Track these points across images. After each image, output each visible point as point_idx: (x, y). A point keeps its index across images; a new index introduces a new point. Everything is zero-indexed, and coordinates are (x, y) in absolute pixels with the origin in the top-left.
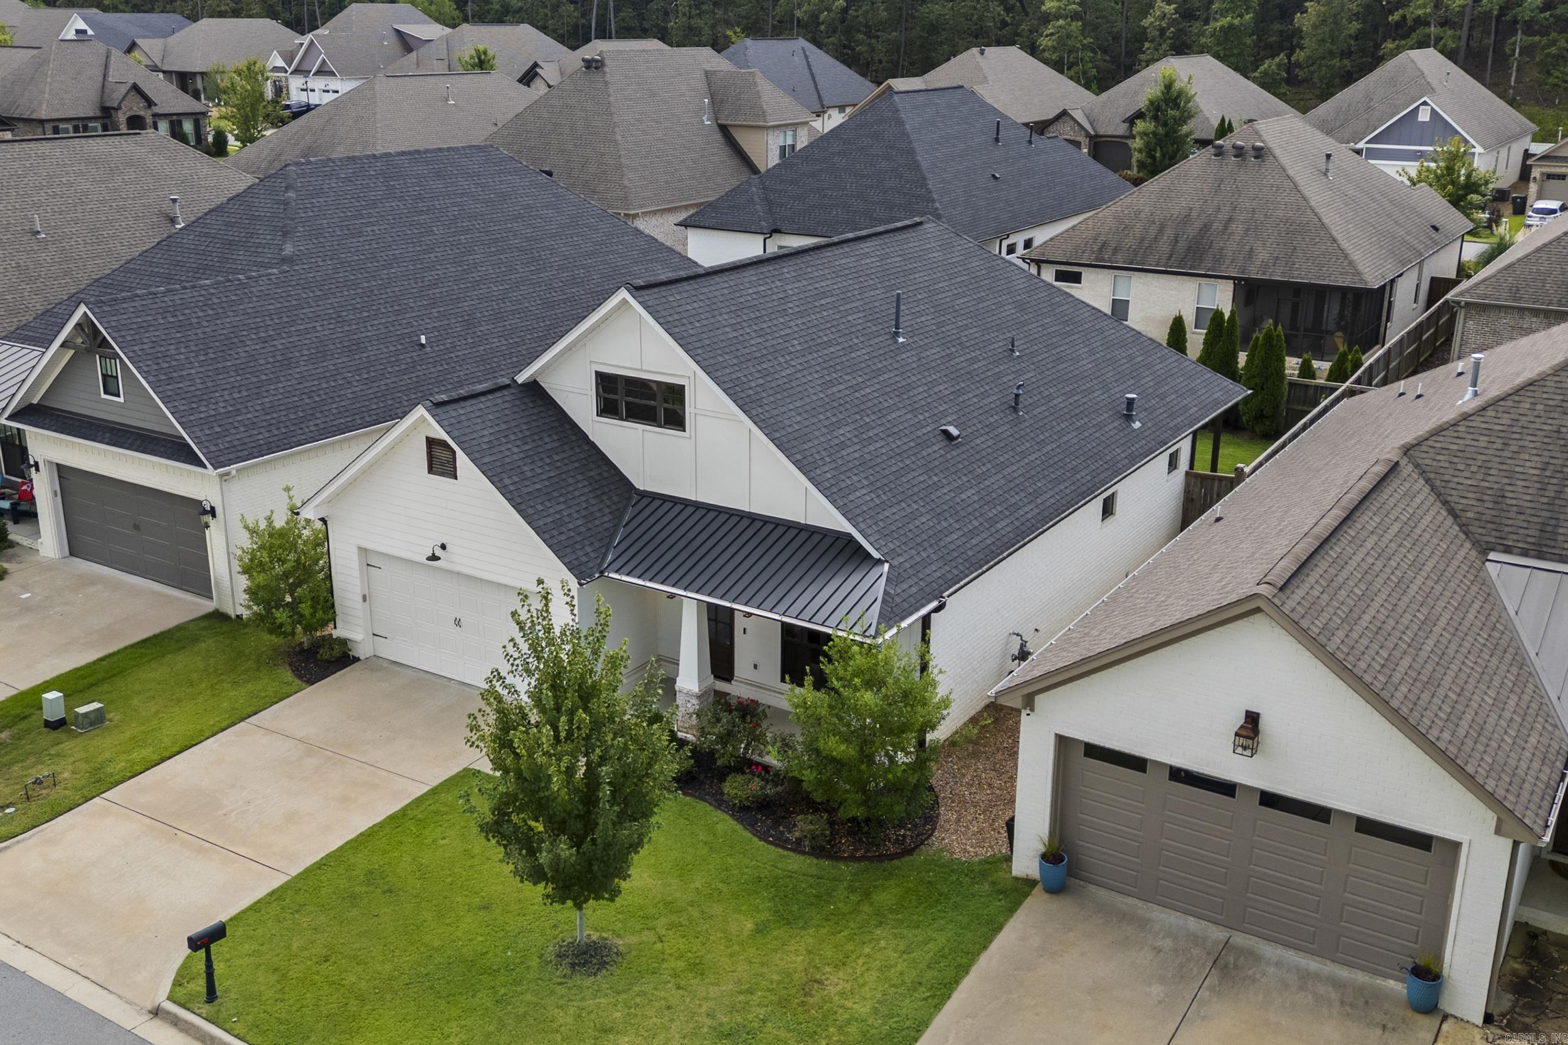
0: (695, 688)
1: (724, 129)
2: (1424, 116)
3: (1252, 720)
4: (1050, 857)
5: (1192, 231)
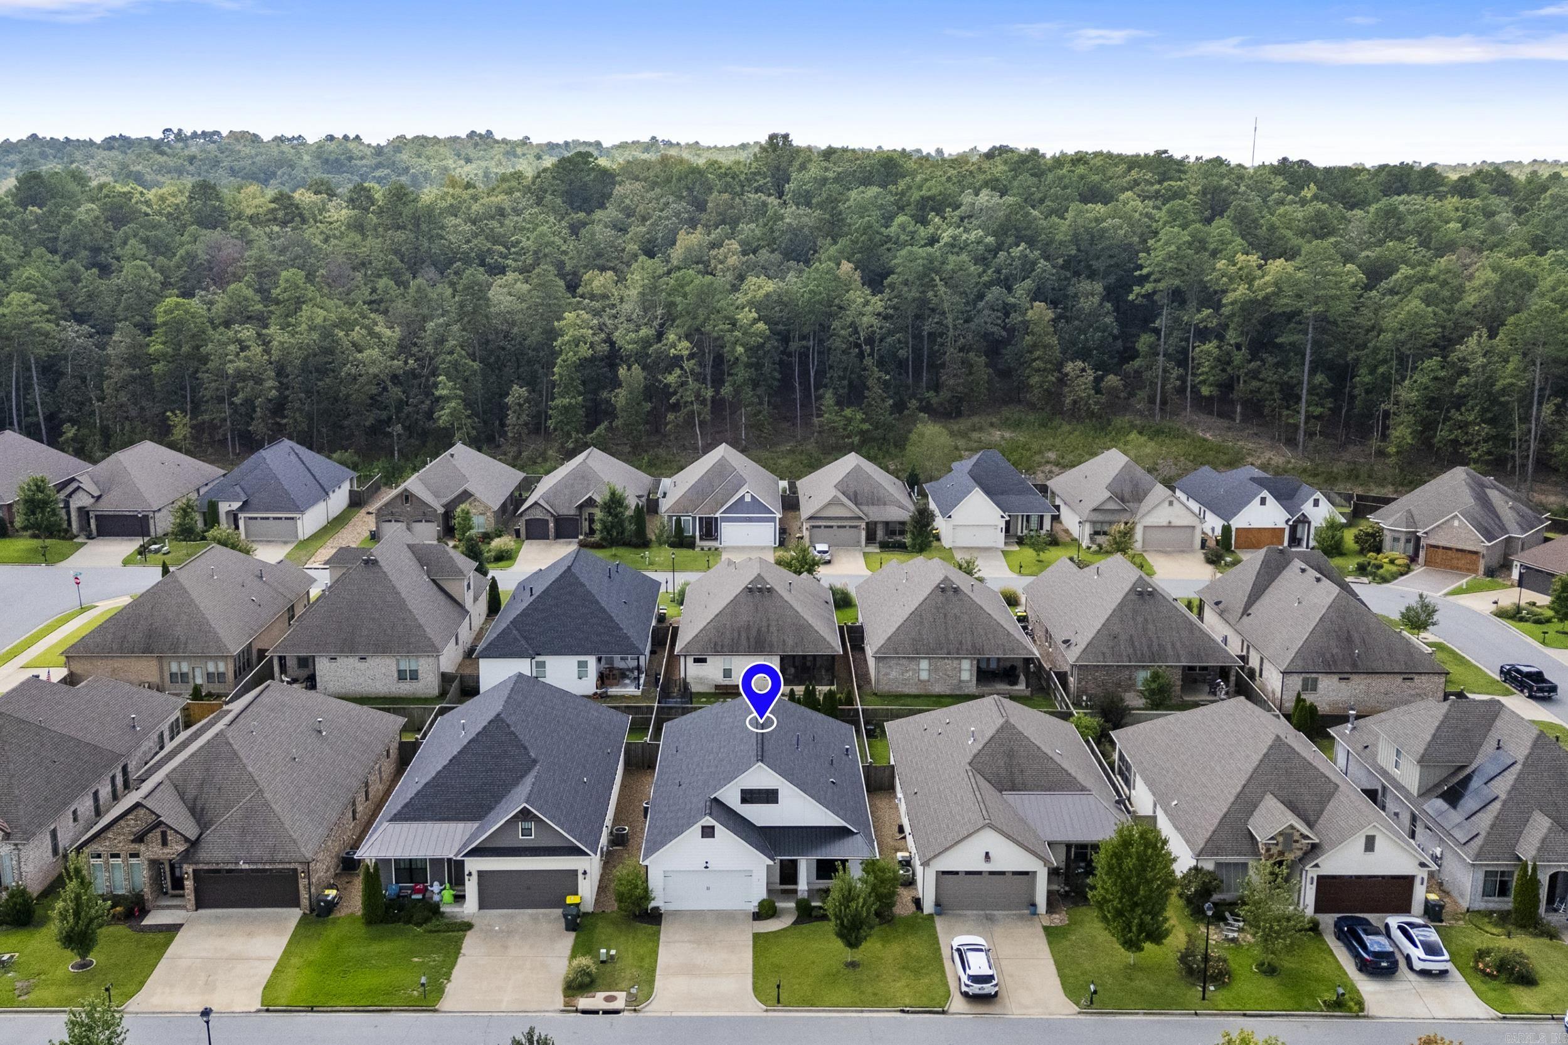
0: (806, 888)
1: (433, 580)
2: (748, 499)
3: (987, 854)
4: (938, 904)
5: (754, 632)
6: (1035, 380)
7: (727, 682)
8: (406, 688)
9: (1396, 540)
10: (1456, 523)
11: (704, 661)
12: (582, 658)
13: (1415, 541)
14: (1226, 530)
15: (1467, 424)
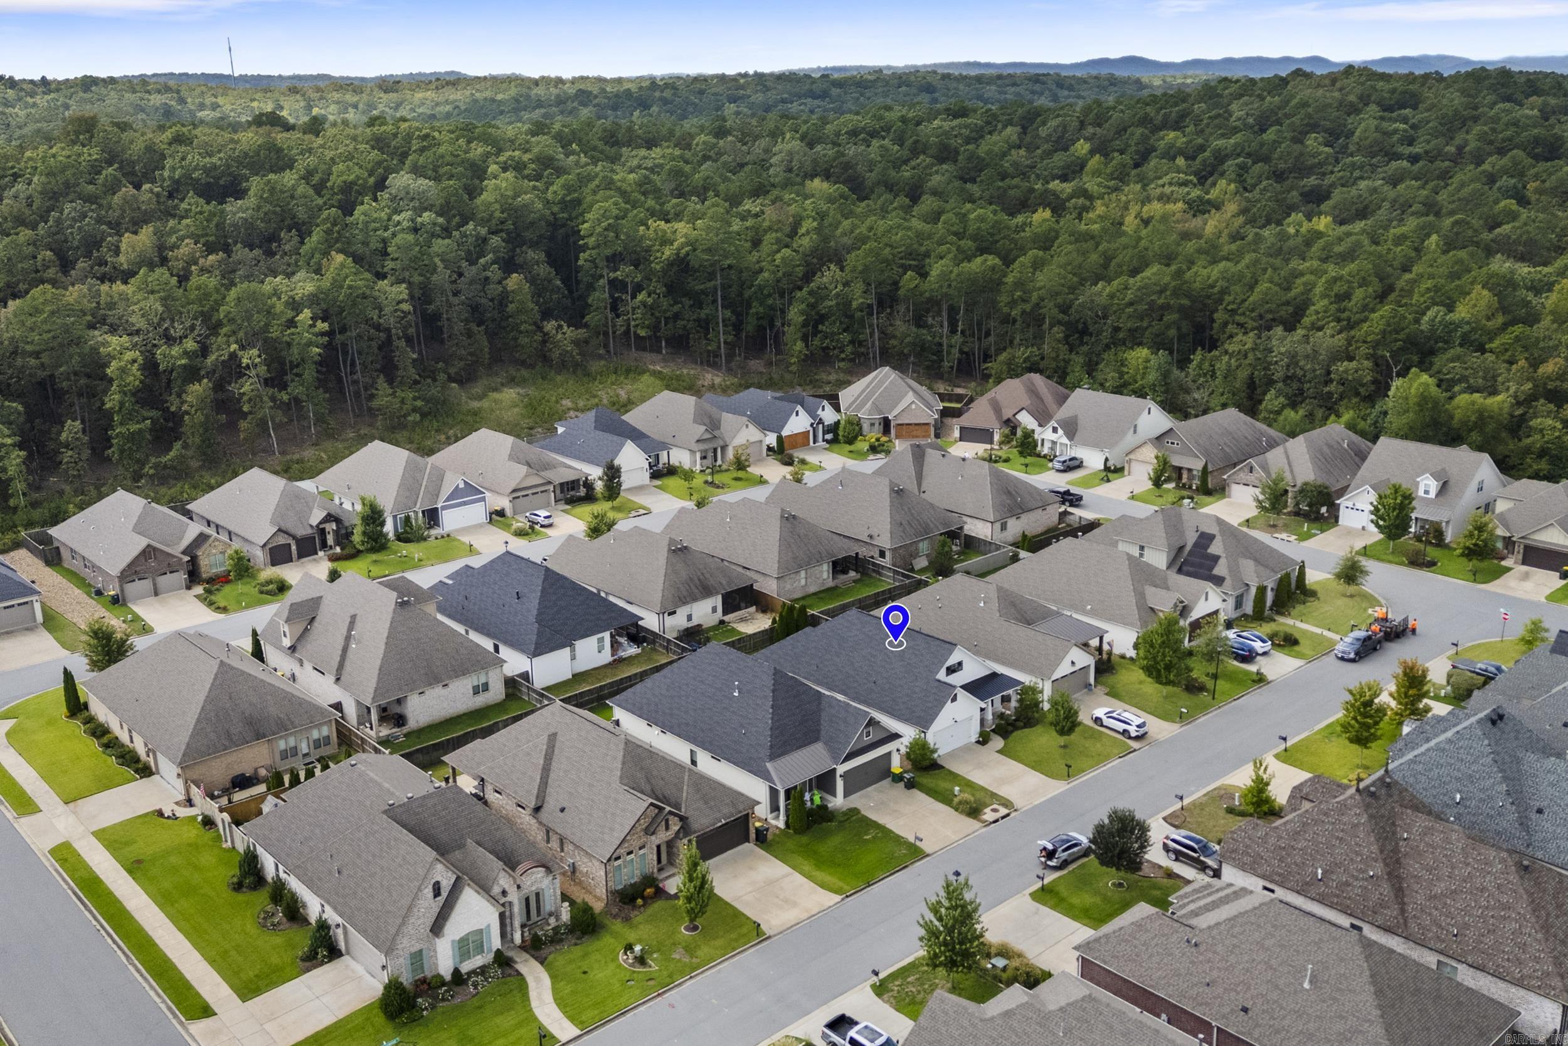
2: (462, 485)
5: (697, 582)
6: (524, 340)
7: (690, 625)
8: (481, 700)
9: (872, 425)
10: (913, 406)
11: (674, 613)
12: (600, 635)
13: (886, 424)
14: (780, 439)
15: (833, 334)
